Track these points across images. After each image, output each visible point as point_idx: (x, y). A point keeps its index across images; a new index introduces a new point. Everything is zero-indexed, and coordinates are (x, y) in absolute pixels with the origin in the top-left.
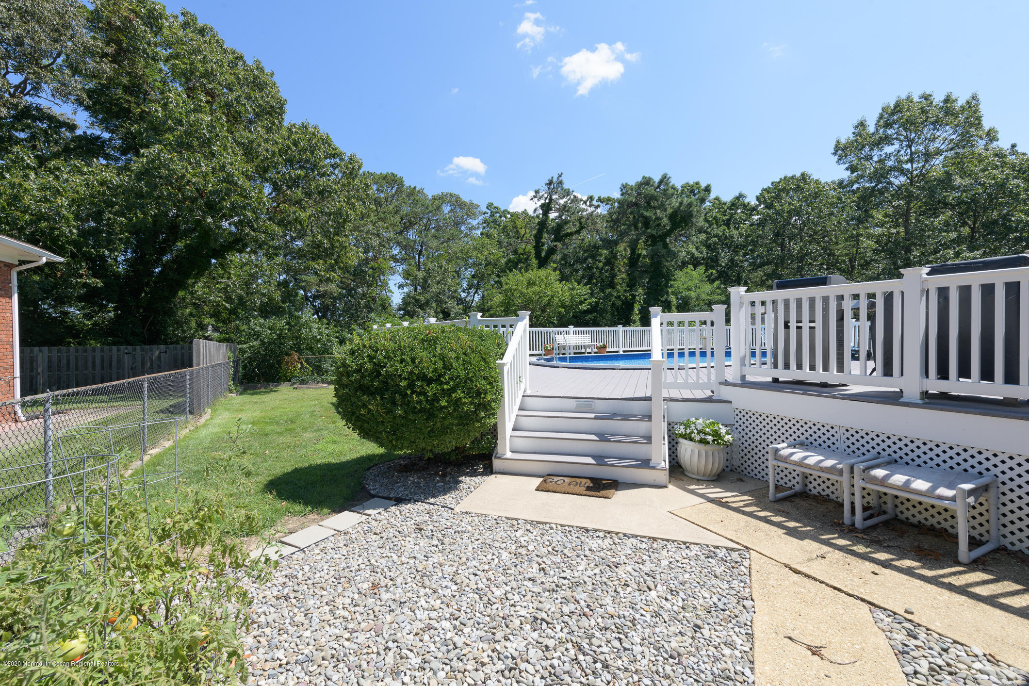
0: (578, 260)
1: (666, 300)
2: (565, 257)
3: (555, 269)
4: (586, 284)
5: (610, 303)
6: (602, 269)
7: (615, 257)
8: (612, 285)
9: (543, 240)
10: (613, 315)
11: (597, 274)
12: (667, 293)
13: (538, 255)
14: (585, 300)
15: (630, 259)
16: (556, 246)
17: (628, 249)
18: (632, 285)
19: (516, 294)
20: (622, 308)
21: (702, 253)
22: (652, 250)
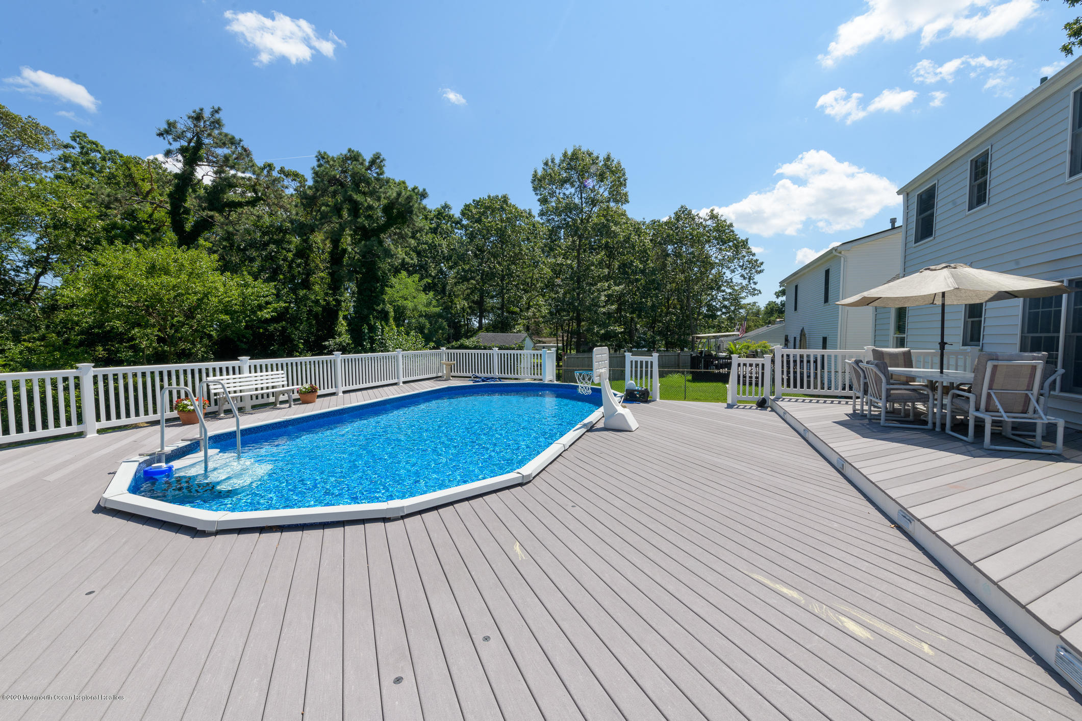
0: (252, 245)
1: (383, 310)
2: (229, 237)
3: (211, 251)
4: (267, 281)
5: (305, 309)
6: (293, 261)
7: (310, 248)
8: (306, 285)
9: (187, 205)
10: (311, 325)
11: (285, 268)
12: (384, 301)
13: (177, 226)
14: (267, 303)
15: (332, 254)
16: (212, 217)
17: (327, 242)
18: (335, 285)
19: (120, 285)
20: (322, 315)
21: (412, 259)
22: (365, 246)
